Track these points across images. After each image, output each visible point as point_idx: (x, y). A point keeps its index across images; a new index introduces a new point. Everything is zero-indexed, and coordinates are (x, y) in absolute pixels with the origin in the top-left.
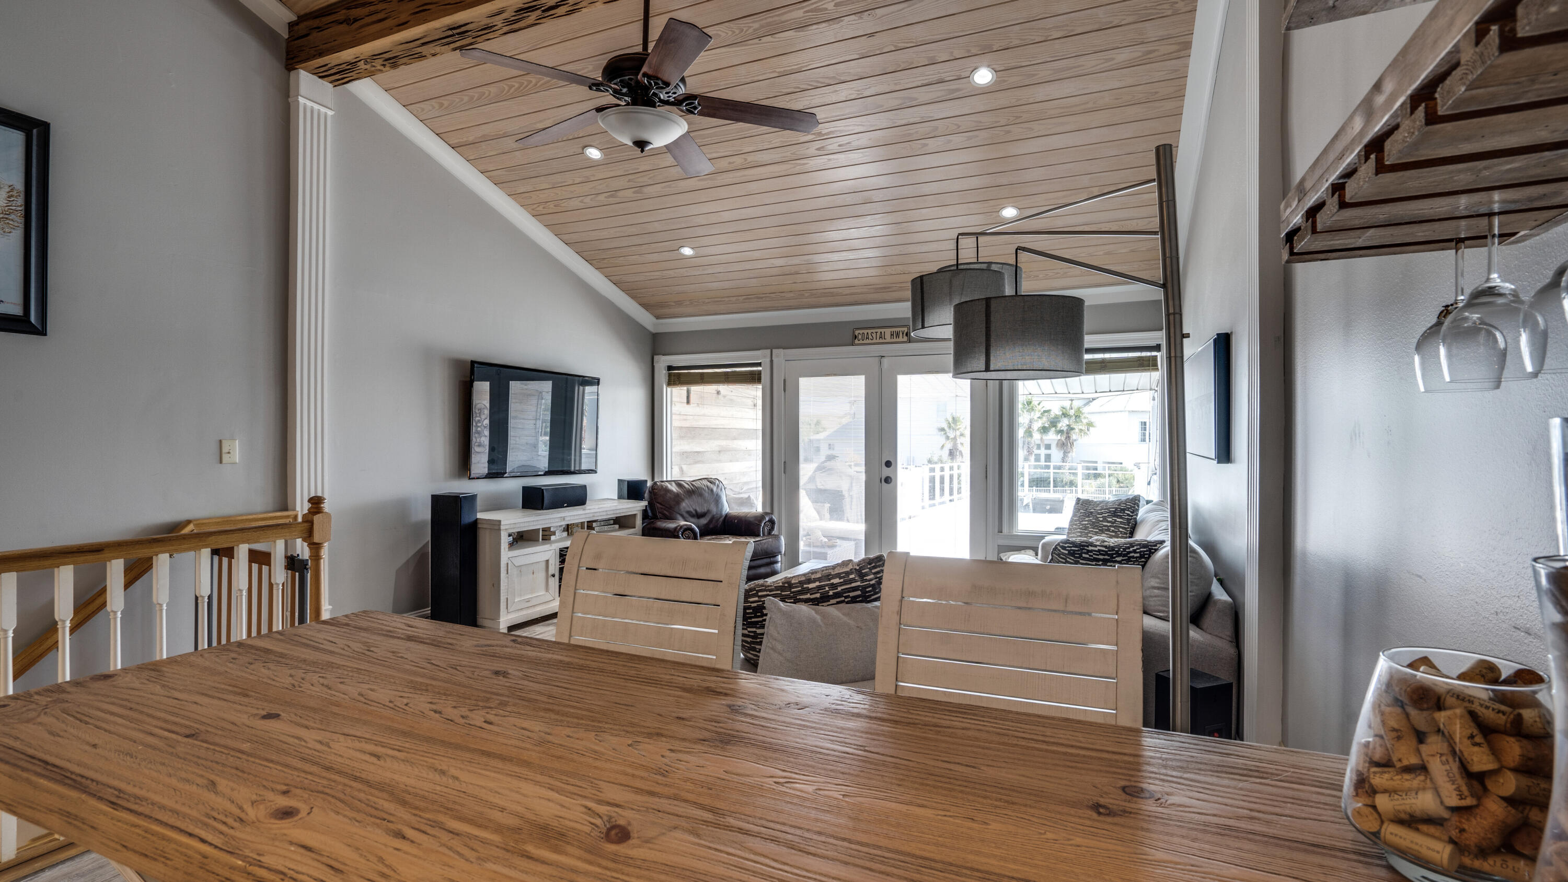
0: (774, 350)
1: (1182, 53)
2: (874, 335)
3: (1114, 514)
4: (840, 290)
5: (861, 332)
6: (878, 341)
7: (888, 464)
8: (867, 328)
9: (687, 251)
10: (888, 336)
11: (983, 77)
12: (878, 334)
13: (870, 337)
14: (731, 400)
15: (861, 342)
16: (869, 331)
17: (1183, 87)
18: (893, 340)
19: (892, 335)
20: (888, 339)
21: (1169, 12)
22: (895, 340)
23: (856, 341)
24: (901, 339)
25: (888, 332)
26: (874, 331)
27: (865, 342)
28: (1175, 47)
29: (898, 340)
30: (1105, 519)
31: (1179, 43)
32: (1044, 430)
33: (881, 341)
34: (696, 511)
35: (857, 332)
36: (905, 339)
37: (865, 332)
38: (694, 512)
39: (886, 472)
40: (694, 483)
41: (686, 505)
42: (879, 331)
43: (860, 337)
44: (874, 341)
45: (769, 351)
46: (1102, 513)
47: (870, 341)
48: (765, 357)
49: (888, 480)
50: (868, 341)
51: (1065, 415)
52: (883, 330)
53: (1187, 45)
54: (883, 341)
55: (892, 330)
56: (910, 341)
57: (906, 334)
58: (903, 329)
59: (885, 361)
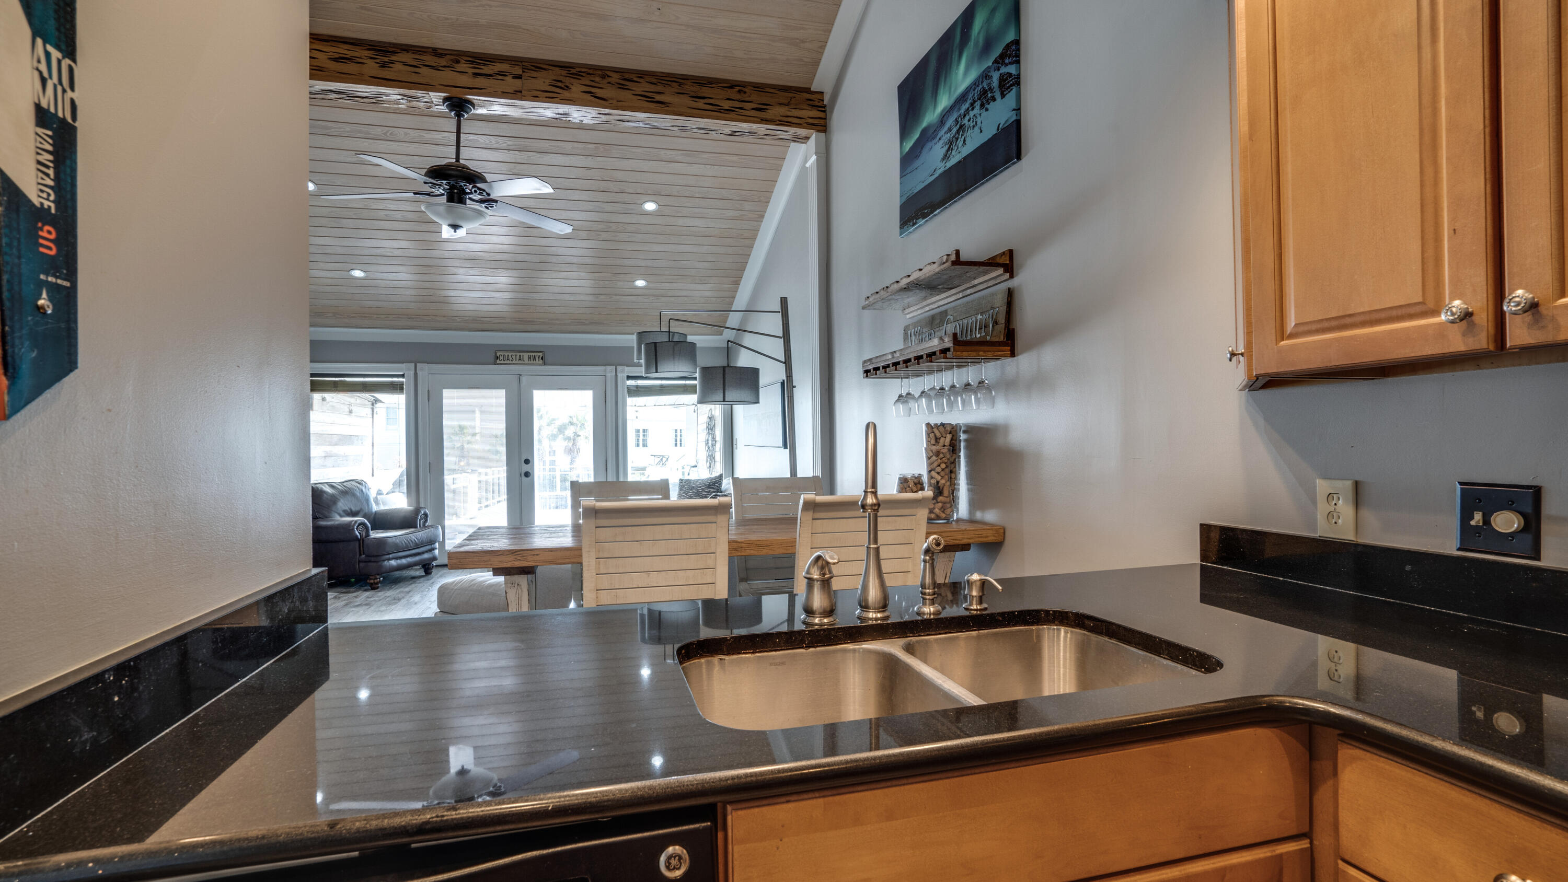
0: (418, 365)
1: (759, 219)
2: (514, 357)
3: (709, 486)
4: (490, 319)
5: (502, 354)
6: (517, 362)
7: (527, 462)
8: (507, 351)
9: (358, 273)
10: (526, 358)
11: (650, 206)
12: (518, 357)
13: (511, 358)
14: (333, 406)
15: (502, 362)
16: (510, 354)
17: (757, 235)
18: (530, 362)
19: (530, 358)
20: (526, 361)
21: (757, 200)
22: (532, 362)
23: (498, 361)
24: (537, 362)
25: (526, 355)
26: (514, 354)
27: (506, 362)
28: (757, 216)
29: (534, 362)
30: (703, 491)
31: (758, 215)
32: (553, 437)
33: (520, 362)
34: (351, 510)
35: (498, 354)
36: (541, 362)
37: (506, 354)
38: (349, 511)
39: (525, 468)
40: (345, 484)
41: (342, 505)
42: (518, 354)
43: (501, 358)
44: (514, 362)
45: (413, 365)
46: (701, 487)
47: (511, 362)
48: (409, 369)
49: (527, 474)
50: (508, 362)
51: (572, 423)
52: (521, 354)
53: (763, 216)
54: (522, 362)
55: (530, 354)
56: (544, 364)
57: (542, 359)
58: (539, 354)
59: (524, 379)
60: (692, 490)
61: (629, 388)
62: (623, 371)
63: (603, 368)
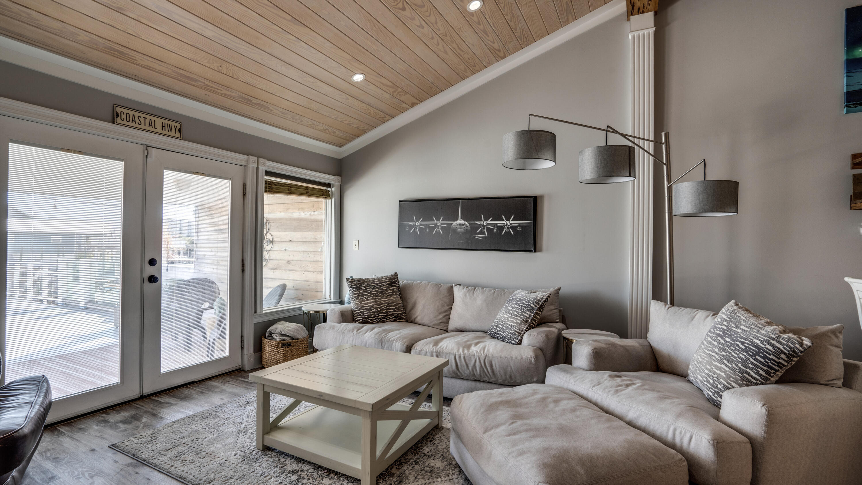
2: (142, 120)
5: (125, 111)
6: (147, 127)
7: (152, 262)
8: (132, 109)
10: (158, 125)
12: (147, 121)
13: (137, 121)
15: (125, 122)
16: (137, 114)
18: (163, 132)
19: (163, 127)
20: (159, 129)
22: (166, 132)
23: (119, 118)
24: (173, 134)
25: (159, 122)
26: (142, 115)
27: (130, 124)
29: (169, 133)
33: (150, 129)
35: (119, 110)
36: (178, 135)
37: (131, 113)
39: (150, 271)
42: (149, 117)
43: (124, 116)
44: (142, 126)
47: (137, 125)
49: (153, 279)
50: (133, 124)
52: (153, 119)
54: (153, 129)
55: (164, 121)
56: (182, 138)
57: (179, 131)
58: (176, 124)
59: (153, 152)
60: (373, 288)
61: (266, 182)
62: (264, 165)
63: (245, 157)
